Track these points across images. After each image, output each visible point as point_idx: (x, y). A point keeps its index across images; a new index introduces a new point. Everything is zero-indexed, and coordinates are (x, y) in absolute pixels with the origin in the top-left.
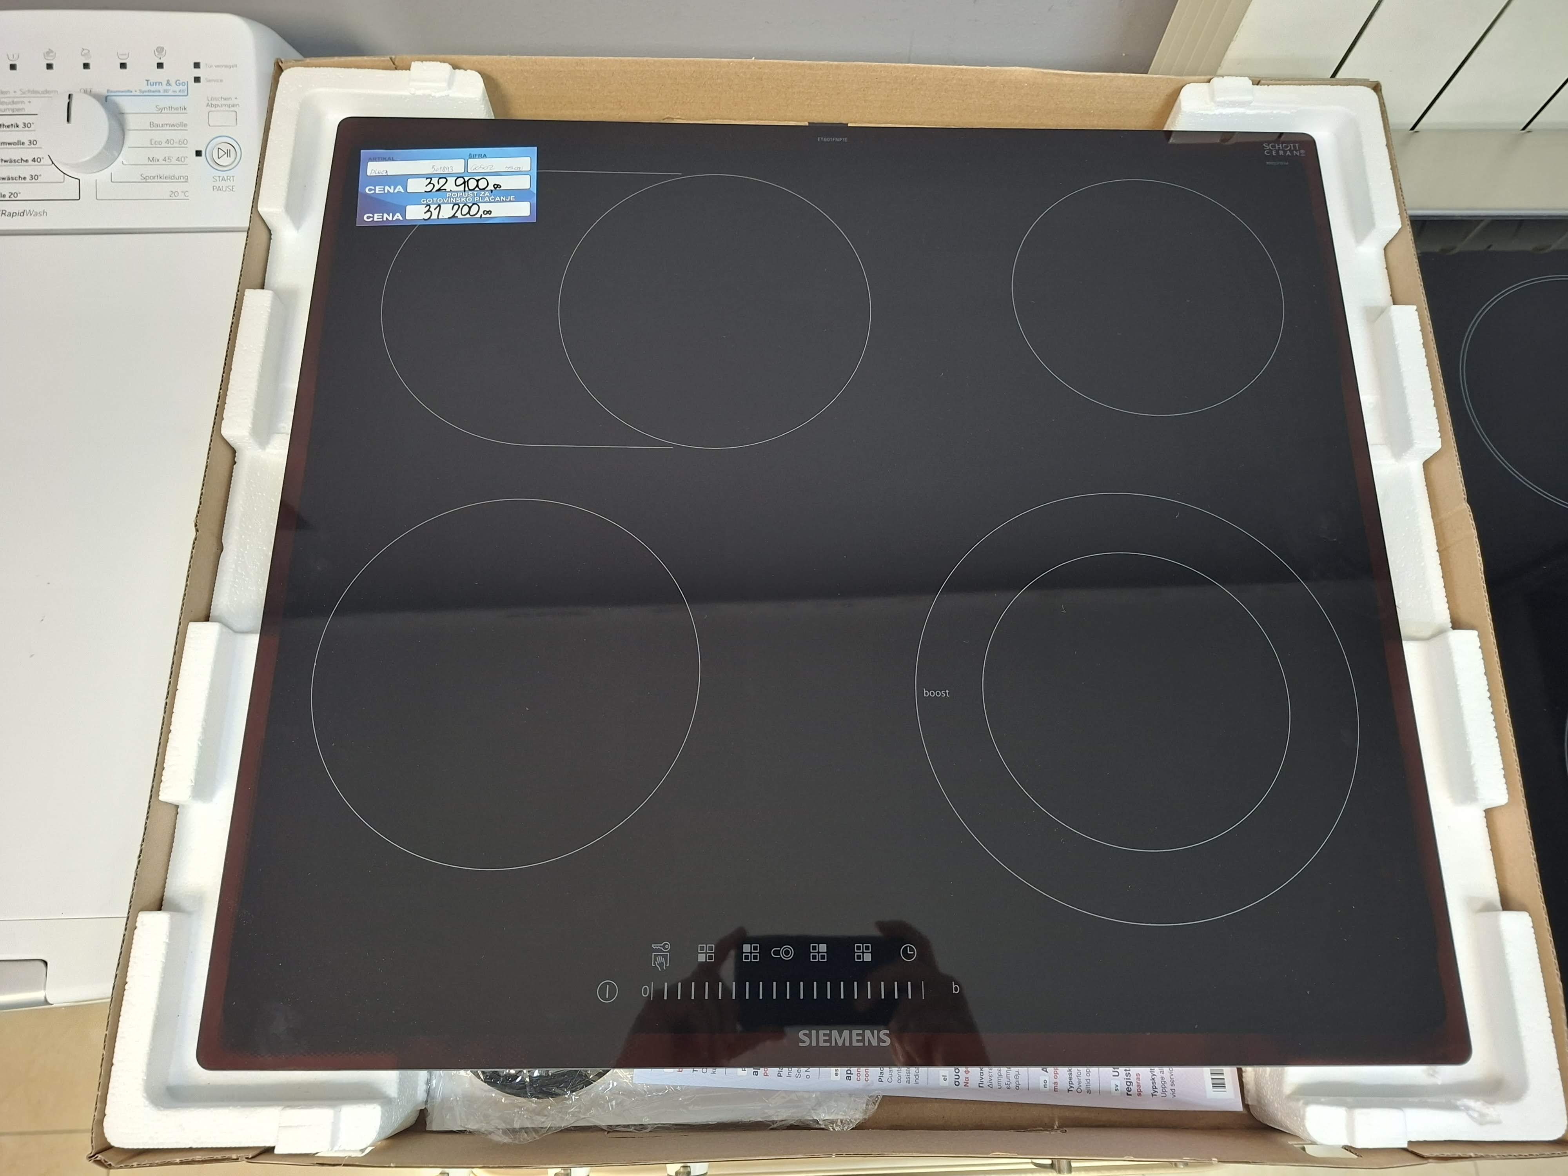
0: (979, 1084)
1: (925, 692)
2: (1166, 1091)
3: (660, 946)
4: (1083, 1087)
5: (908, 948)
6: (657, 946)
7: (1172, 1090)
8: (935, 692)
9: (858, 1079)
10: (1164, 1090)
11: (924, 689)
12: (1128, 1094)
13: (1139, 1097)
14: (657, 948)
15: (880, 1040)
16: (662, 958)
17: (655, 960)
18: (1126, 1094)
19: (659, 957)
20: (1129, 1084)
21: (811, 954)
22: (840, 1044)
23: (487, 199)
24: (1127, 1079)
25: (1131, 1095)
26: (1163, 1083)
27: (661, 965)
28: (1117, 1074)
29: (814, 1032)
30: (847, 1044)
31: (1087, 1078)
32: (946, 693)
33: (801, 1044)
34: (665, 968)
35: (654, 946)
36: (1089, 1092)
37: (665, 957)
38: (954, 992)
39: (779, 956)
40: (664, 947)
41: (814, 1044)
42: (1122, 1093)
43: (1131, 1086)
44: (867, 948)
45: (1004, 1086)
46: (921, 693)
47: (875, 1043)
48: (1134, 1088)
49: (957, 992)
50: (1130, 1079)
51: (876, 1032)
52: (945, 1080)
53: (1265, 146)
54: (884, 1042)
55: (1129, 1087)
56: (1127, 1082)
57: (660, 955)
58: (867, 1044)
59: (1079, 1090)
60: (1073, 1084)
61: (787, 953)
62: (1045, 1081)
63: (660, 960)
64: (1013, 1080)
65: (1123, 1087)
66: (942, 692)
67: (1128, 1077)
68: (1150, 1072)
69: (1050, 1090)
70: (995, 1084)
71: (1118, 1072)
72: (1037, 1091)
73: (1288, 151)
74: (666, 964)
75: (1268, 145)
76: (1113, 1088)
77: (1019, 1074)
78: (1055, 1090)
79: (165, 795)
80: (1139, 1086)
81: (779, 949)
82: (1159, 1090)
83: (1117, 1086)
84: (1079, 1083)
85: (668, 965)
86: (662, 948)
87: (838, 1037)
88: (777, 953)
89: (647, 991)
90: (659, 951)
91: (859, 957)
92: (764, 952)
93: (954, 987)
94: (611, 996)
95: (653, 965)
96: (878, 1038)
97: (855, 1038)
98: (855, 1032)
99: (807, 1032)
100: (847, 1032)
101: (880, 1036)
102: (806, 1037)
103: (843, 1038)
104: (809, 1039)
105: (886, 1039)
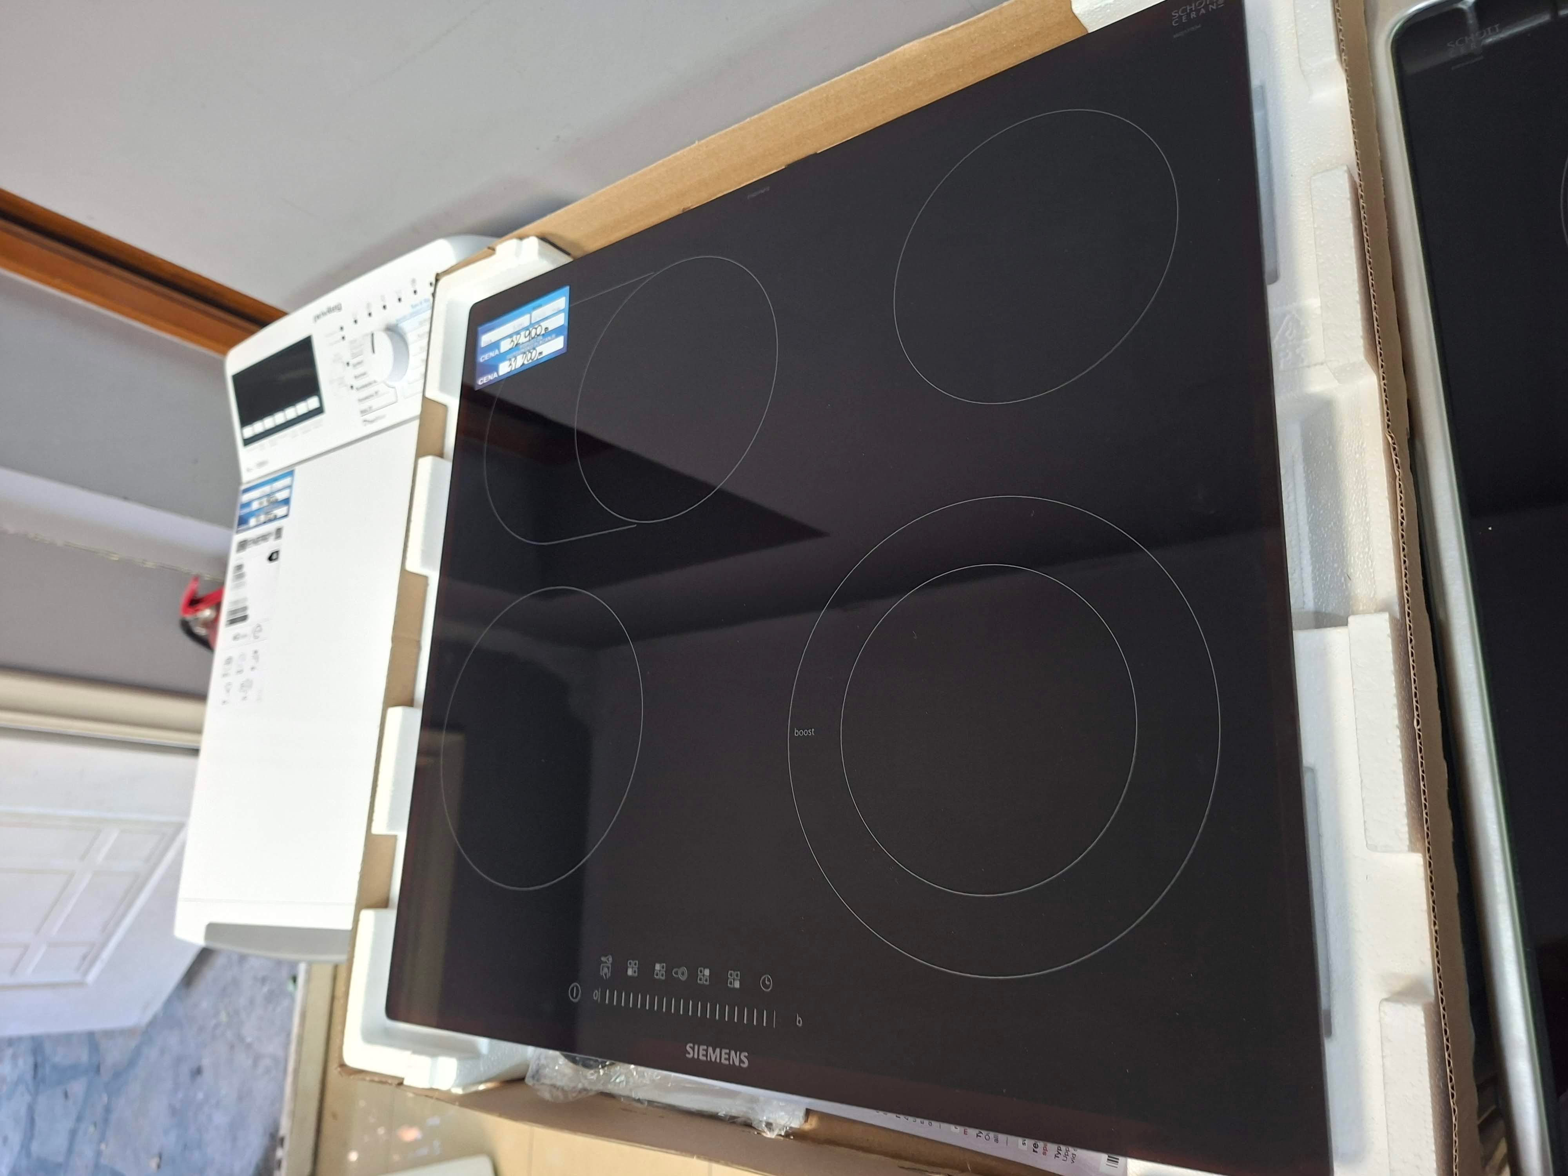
1: (796, 731)
2: (1067, 1156)
3: (606, 959)
4: (991, 1137)
5: (767, 979)
7: (1073, 1154)
8: (803, 731)
11: (795, 729)
12: (1034, 1151)
13: (1044, 1156)
15: (741, 1061)
17: (603, 970)
18: (1032, 1150)
21: (699, 977)
22: (713, 1060)
23: (541, 342)
29: (696, 1046)
30: (718, 1060)
32: (811, 732)
33: (687, 1055)
34: (608, 978)
36: (996, 1141)
37: (608, 968)
39: (678, 976)
40: (608, 960)
41: (696, 1056)
42: (1028, 1148)
43: (1038, 1145)
44: (737, 975)
46: (792, 732)
47: (737, 1063)
48: (1041, 1147)
51: (738, 1053)
53: (1173, 14)
54: (744, 1063)
57: (606, 966)
61: (683, 974)
63: (606, 970)
65: (1030, 1144)
66: (809, 731)
73: (1202, 9)
74: (609, 974)
75: (1178, 12)
76: (1021, 1142)
79: (375, 830)
80: (1046, 1146)
81: (678, 969)
82: (1063, 1153)
87: (712, 1052)
88: (676, 973)
89: (596, 995)
90: (606, 962)
91: (731, 983)
92: (668, 971)
93: (798, 1019)
94: (577, 996)
95: (601, 974)
96: (740, 1059)
97: (724, 1056)
98: (724, 1051)
99: (692, 1045)
100: (718, 1050)
101: (741, 1057)
102: (691, 1049)
103: (716, 1055)
104: (694, 1052)
105: (746, 1060)
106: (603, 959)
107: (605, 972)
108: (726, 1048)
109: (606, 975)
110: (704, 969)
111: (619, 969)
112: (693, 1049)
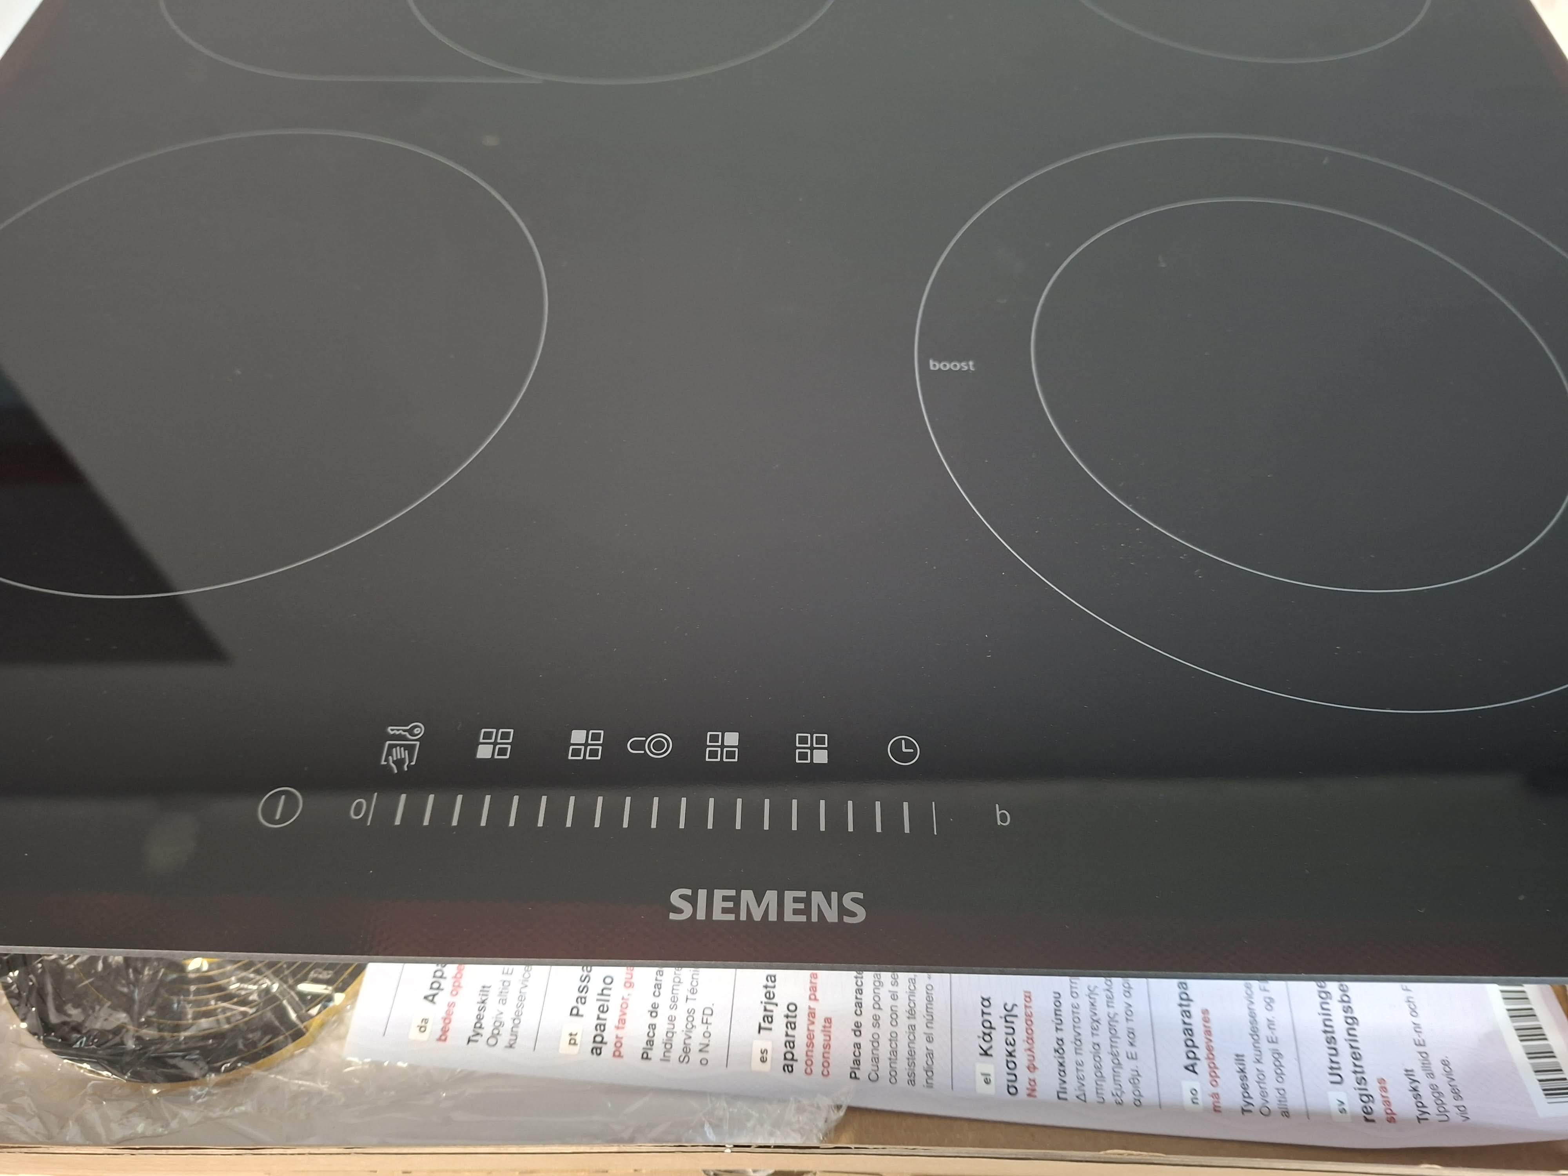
0: (1058, 1093)
1: (931, 363)
2: (1446, 1111)
3: (404, 731)
4: (1273, 1104)
5: (903, 741)
6: (398, 730)
7: (1457, 1107)
8: (950, 364)
9: (809, 1071)
10: (1442, 1109)
11: (933, 360)
12: (1367, 1120)
13: (1392, 1125)
14: (398, 733)
15: (843, 911)
16: (405, 750)
17: (389, 753)
18: (1363, 1119)
19: (398, 748)
20: (1365, 1098)
21: (708, 749)
24: (1360, 1089)
25: (1373, 1121)
26: (1437, 1095)
27: (399, 763)
28: (1338, 1079)
29: (702, 894)
30: (773, 917)
31: (1279, 1085)
32: (968, 365)
33: (673, 916)
34: (406, 769)
35: (392, 730)
36: (1286, 1113)
37: (410, 749)
38: (999, 823)
39: (643, 752)
41: (701, 915)
42: (1354, 1117)
43: (1371, 1105)
44: (820, 740)
45: (1109, 1098)
46: (925, 364)
47: (832, 916)
48: (1378, 1107)
49: (1008, 823)
50: (1366, 1090)
51: (834, 895)
52: (987, 1082)
54: (853, 914)
55: (1367, 1105)
56: (1361, 1095)
57: (401, 746)
58: (815, 918)
59: (1265, 1110)
60: (1251, 1098)
61: (658, 746)
62: (1194, 1091)
63: (399, 753)
64: (1127, 1087)
65: (1354, 1105)
67: (1362, 1086)
68: (1406, 1075)
69: (1206, 1110)
70: (1091, 1096)
71: (1340, 1076)
72: (1178, 1111)
74: (411, 761)
76: (1334, 1106)
77: (1139, 1075)
78: (1216, 1109)
80: (1387, 1103)
81: (644, 739)
82: (1432, 1109)
83: (1342, 1103)
84: (1264, 1094)
85: (413, 763)
86: (406, 733)
88: (638, 745)
90: (401, 738)
92: (613, 744)
93: (998, 813)
94: (283, 819)
95: (383, 763)
96: (839, 907)
97: (790, 905)
98: (789, 894)
99: (687, 891)
100: (772, 894)
101: (845, 905)
102: (685, 902)
103: (763, 905)
105: (856, 909)
106: (394, 731)
107: (398, 757)
108: (798, 889)
111: (446, 748)
112: (694, 903)
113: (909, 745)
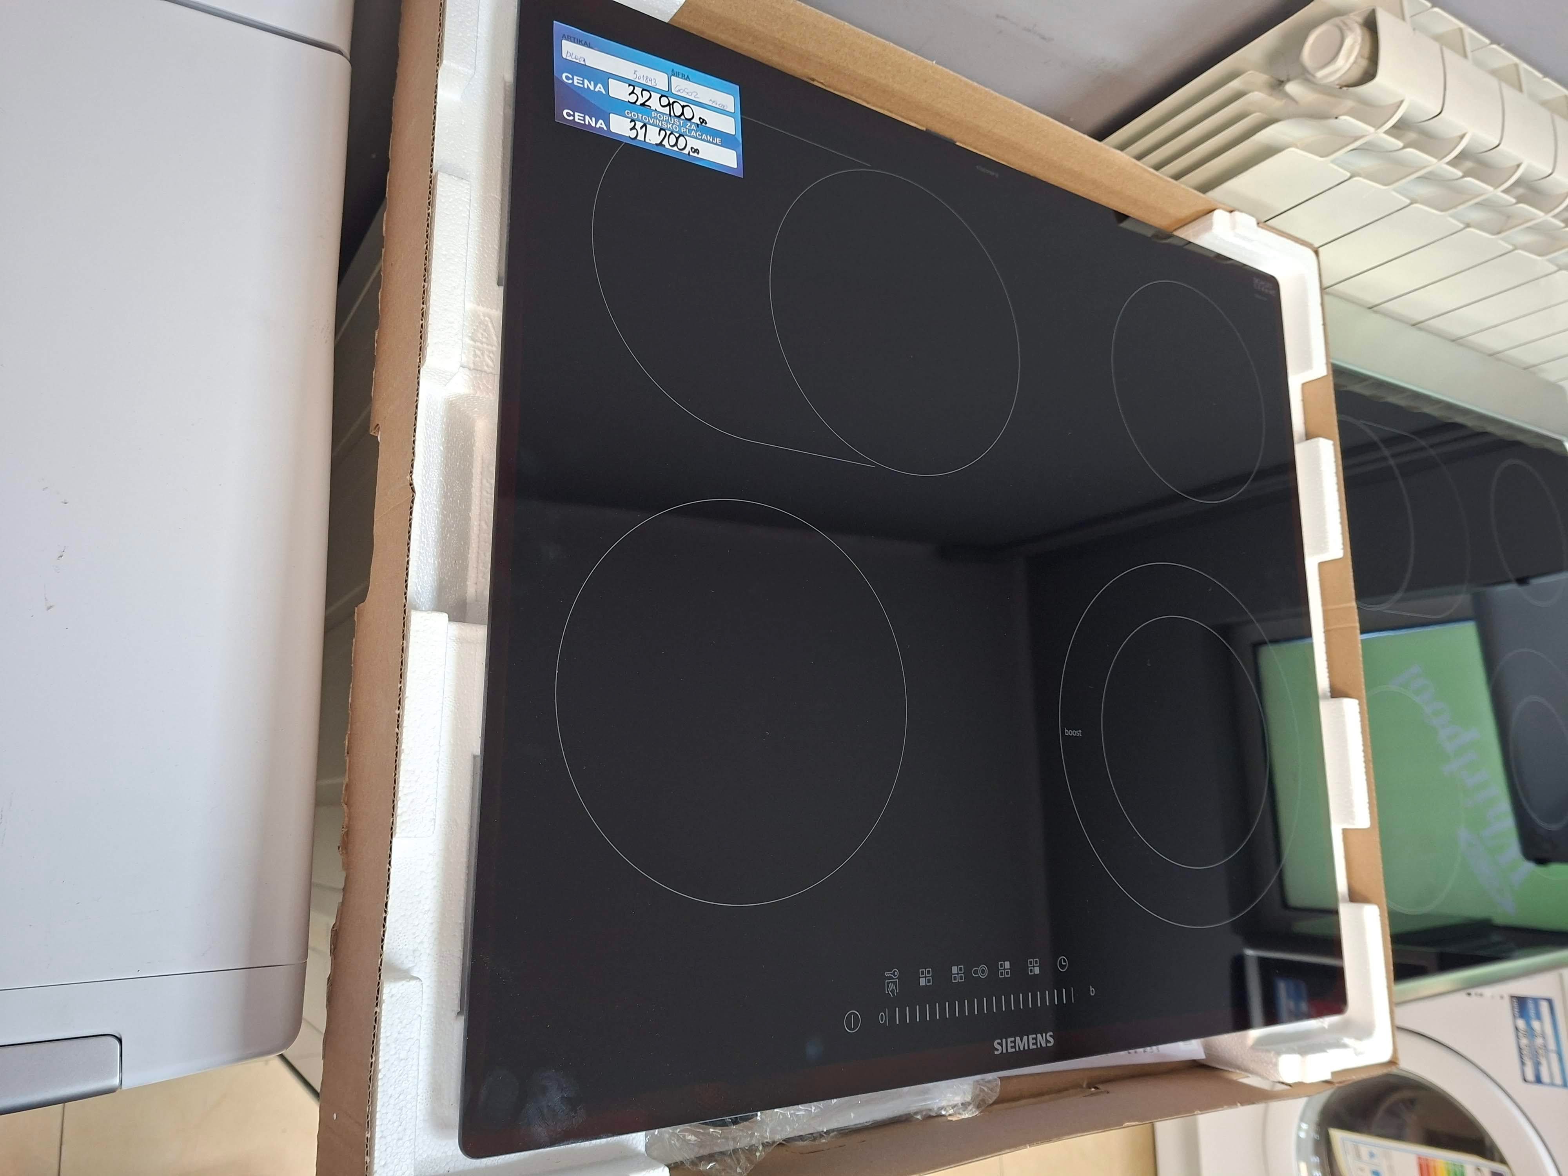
1: (1066, 732)
5: (1061, 959)
8: (1072, 731)
11: (1065, 730)
14: (889, 975)
15: (1047, 1041)
17: (888, 987)
19: (891, 984)
21: (1000, 971)
22: (1021, 1048)
23: (693, 133)
29: (1004, 1040)
30: (1026, 1048)
32: (1079, 732)
33: (996, 1052)
34: (895, 995)
37: (895, 983)
38: (1091, 994)
39: (977, 975)
40: (893, 974)
41: (1004, 1051)
44: (1036, 962)
46: (1063, 732)
47: (1044, 1045)
51: (1044, 1035)
53: (1254, 280)
54: (1051, 1043)
61: (983, 971)
63: (892, 986)
66: (1076, 731)
73: (1266, 289)
74: (896, 990)
81: (977, 969)
87: (1019, 1041)
88: (976, 972)
89: (883, 1018)
90: (891, 978)
91: (1031, 971)
92: (967, 973)
93: (1091, 989)
94: (856, 1026)
95: (887, 992)
96: (1046, 1040)
97: (1031, 1041)
98: (1031, 1037)
99: (999, 1041)
100: (1025, 1038)
101: (1048, 1038)
102: (999, 1046)
103: (1023, 1043)
104: (1001, 1047)
105: (1052, 1040)
106: (887, 974)
107: (891, 988)
108: (1033, 1034)
109: (892, 991)
110: (1004, 962)
111: (908, 980)
112: (1002, 1045)
113: (1065, 961)
